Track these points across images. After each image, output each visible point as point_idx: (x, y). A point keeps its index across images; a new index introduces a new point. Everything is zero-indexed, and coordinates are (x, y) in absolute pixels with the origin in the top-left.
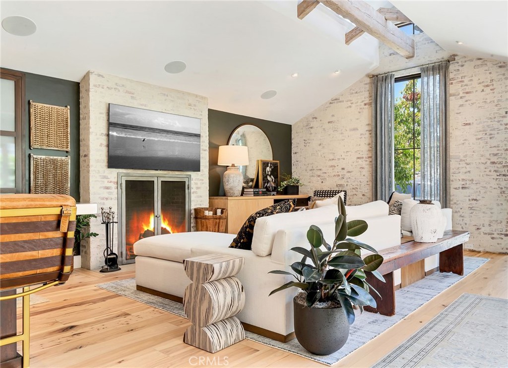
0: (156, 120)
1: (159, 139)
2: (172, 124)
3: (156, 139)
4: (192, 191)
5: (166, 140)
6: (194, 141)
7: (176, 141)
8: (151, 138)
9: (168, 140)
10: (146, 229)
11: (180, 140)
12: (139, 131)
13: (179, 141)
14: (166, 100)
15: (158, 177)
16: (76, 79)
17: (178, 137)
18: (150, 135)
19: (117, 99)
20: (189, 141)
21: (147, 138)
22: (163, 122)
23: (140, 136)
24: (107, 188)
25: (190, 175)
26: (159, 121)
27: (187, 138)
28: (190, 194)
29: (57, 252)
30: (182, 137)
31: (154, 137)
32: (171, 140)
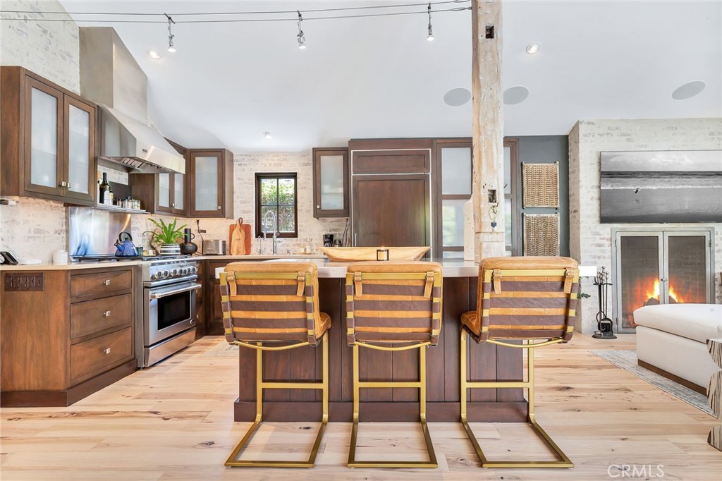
0: (654, 159)
1: (658, 187)
2: (677, 162)
3: (654, 188)
4: (716, 248)
5: (669, 187)
6: (715, 185)
7: (686, 187)
8: (647, 187)
9: (673, 187)
10: (650, 296)
11: (692, 185)
12: (630, 179)
13: (690, 187)
14: (673, 134)
15: (663, 232)
16: (564, 132)
17: (688, 180)
18: (645, 182)
19: (609, 145)
20: (707, 185)
21: (641, 188)
22: (664, 160)
23: (631, 185)
24: (600, 245)
25: (714, 228)
26: (659, 161)
27: (703, 180)
28: (712, 253)
29: (560, 311)
30: (695, 180)
31: (652, 185)
32: (677, 187)
